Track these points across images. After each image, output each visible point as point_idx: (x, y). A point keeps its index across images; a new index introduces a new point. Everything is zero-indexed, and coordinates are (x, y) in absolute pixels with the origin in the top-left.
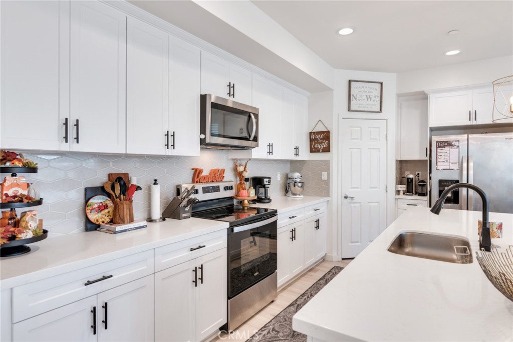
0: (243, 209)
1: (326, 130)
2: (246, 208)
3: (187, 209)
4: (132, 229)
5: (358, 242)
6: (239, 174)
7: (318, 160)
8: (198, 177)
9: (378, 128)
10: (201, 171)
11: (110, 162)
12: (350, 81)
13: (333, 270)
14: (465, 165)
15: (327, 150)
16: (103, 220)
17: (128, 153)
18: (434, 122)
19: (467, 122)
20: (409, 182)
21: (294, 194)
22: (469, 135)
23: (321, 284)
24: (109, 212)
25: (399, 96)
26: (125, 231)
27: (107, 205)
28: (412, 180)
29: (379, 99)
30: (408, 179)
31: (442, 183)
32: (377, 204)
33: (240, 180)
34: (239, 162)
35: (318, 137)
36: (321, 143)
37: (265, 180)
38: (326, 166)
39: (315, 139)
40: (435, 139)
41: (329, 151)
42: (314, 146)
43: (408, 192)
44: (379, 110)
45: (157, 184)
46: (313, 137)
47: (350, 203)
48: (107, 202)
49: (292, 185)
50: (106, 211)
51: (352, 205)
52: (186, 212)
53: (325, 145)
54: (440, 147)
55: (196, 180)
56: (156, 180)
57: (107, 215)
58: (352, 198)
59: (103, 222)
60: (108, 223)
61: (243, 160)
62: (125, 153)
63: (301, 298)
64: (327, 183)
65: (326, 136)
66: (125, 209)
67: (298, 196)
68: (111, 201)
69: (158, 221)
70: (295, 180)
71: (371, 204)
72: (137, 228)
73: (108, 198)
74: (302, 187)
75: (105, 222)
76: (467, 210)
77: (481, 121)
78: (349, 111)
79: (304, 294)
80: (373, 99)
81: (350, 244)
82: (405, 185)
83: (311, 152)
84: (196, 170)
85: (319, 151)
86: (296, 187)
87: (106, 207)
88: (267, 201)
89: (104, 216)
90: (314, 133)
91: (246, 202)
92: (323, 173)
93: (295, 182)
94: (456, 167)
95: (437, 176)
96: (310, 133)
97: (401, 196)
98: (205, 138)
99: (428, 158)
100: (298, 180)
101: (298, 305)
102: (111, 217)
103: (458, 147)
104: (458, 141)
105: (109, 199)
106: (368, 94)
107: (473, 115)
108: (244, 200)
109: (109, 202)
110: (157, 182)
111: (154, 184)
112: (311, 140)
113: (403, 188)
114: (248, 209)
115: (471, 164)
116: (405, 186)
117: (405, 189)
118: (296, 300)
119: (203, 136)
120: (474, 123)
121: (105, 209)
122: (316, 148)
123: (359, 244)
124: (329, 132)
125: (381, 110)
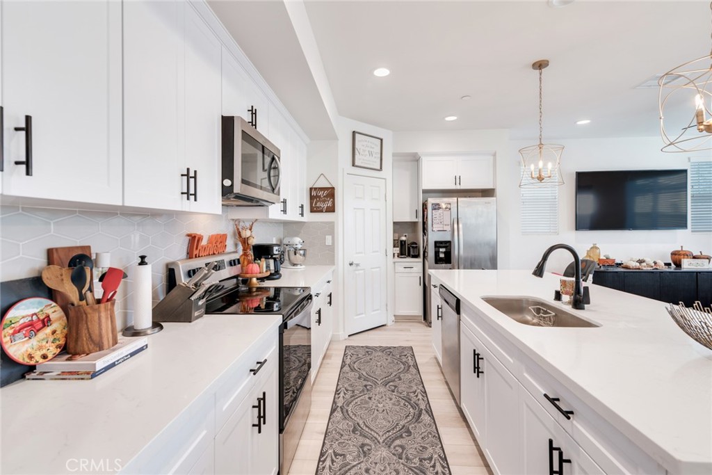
0: (250, 291)
1: (330, 186)
2: (254, 290)
3: (200, 303)
4: (124, 359)
5: (362, 314)
6: (245, 241)
7: (321, 222)
8: (197, 249)
9: (379, 187)
10: (200, 239)
11: (50, 224)
12: (354, 132)
13: (347, 351)
14: (456, 226)
15: (331, 209)
16: (44, 352)
17: (127, 204)
18: (426, 185)
19: (452, 187)
20: (402, 244)
21: (294, 265)
22: (459, 199)
23: (347, 373)
24: (54, 332)
25: (394, 155)
26: (113, 365)
27: (48, 316)
28: (405, 241)
29: (379, 156)
30: (401, 241)
31: (438, 244)
32: (378, 269)
33: (244, 250)
34: (242, 224)
35: (321, 193)
36: (324, 201)
37: (275, 248)
38: (330, 228)
39: (317, 196)
40: (431, 201)
41: (334, 211)
42: (316, 204)
43: (402, 254)
44: (379, 168)
45: (146, 264)
46: (314, 193)
47: (356, 270)
48: (49, 311)
49: (292, 253)
50: (48, 330)
51: (357, 272)
52: (198, 308)
53: (330, 204)
54: (435, 209)
55: (195, 252)
56: (143, 258)
57: (51, 339)
58: (357, 265)
59: (44, 357)
60: (56, 356)
61: (248, 220)
62: (121, 204)
63: (339, 397)
64: (332, 249)
65: (331, 193)
66: (103, 320)
67: (299, 267)
68: (58, 308)
69: (149, 332)
70: (295, 246)
71: (373, 270)
72: (132, 354)
73: (50, 302)
74: (304, 255)
75: (50, 356)
76: (458, 269)
77: (464, 186)
78: (353, 165)
79: (337, 391)
80: (374, 155)
81: (356, 317)
82: (398, 247)
83: (311, 212)
84: (195, 237)
85: (322, 211)
86: (297, 255)
87: (46, 322)
88: (277, 276)
89: (44, 343)
90: (315, 189)
91: (254, 280)
92: (327, 237)
93: (296, 249)
94: (448, 228)
95: (433, 237)
96: (311, 189)
97: (397, 259)
98: (232, 185)
99: (420, 220)
100: (299, 246)
101: (341, 407)
102: (62, 342)
103: (450, 209)
104: (450, 204)
105: (54, 304)
106: (371, 150)
107: (458, 180)
108: (251, 279)
109: (53, 310)
110: (146, 260)
111: (140, 264)
112: (312, 198)
113: (397, 250)
114: (257, 291)
115: (460, 226)
116: (398, 249)
117: (398, 252)
118: (334, 402)
119: (227, 183)
120: (458, 187)
121: (44, 326)
122: (318, 207)
123: (363, 315)
124: (333, 188)
125: (381, 168)
